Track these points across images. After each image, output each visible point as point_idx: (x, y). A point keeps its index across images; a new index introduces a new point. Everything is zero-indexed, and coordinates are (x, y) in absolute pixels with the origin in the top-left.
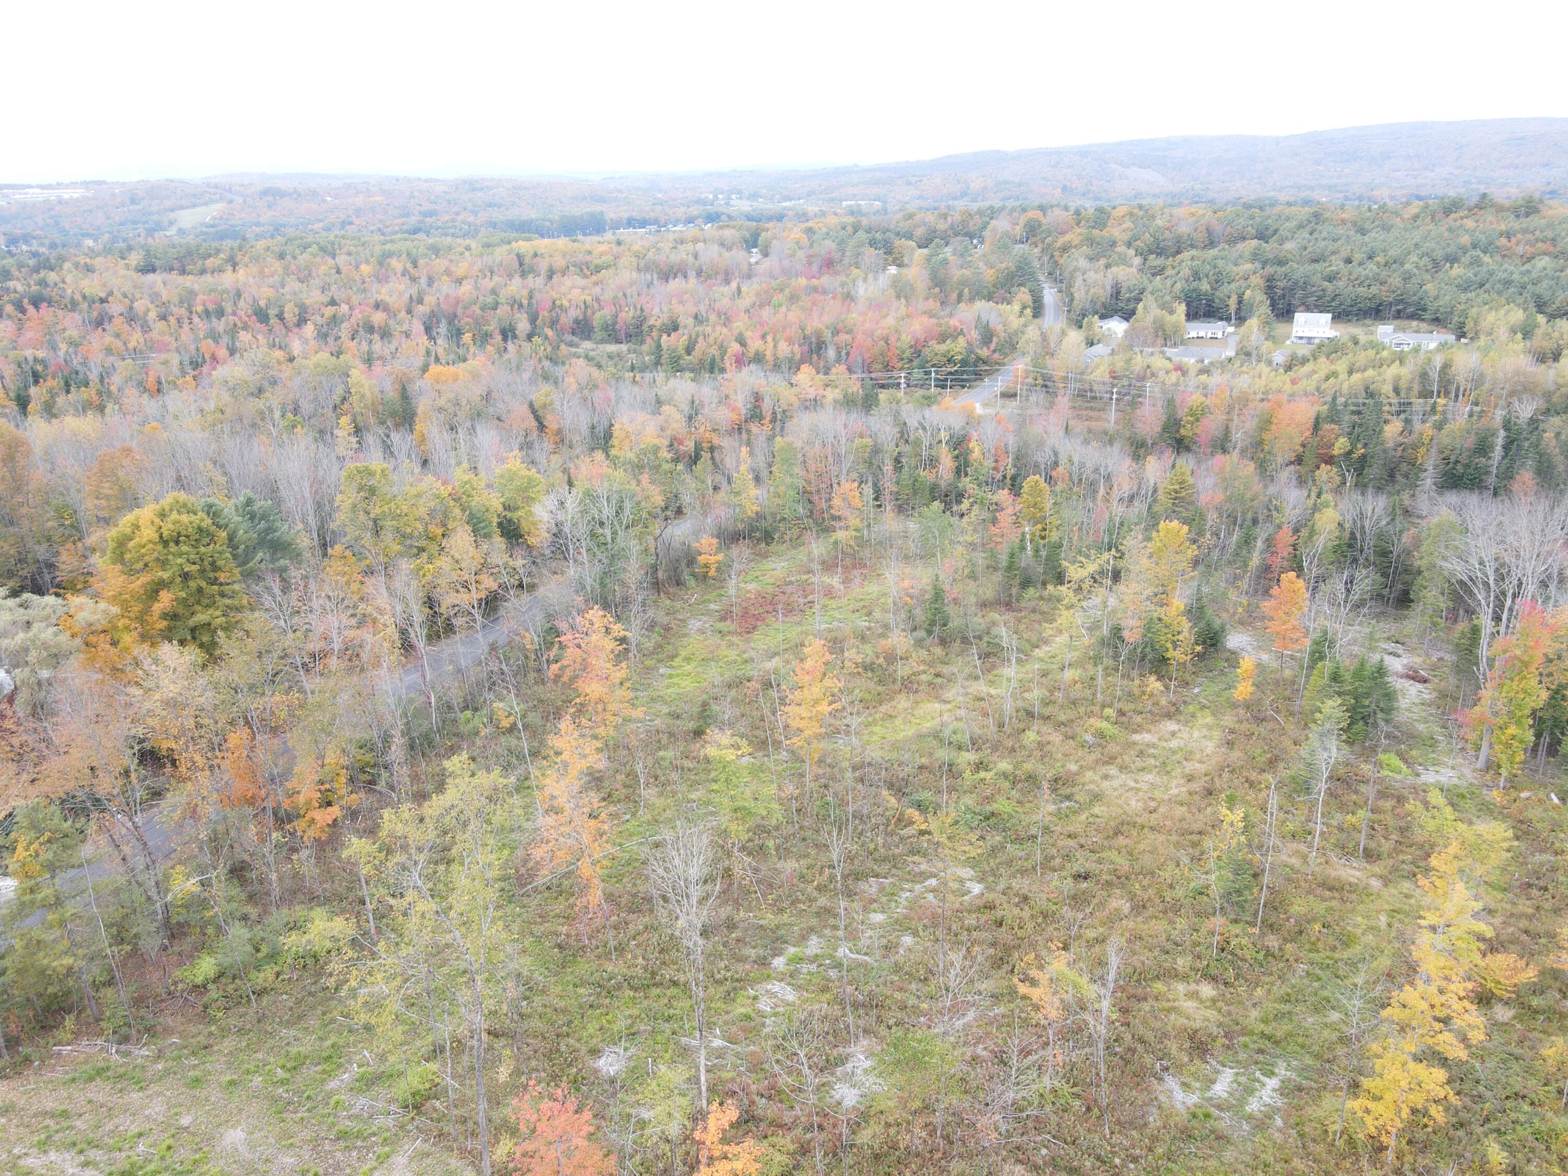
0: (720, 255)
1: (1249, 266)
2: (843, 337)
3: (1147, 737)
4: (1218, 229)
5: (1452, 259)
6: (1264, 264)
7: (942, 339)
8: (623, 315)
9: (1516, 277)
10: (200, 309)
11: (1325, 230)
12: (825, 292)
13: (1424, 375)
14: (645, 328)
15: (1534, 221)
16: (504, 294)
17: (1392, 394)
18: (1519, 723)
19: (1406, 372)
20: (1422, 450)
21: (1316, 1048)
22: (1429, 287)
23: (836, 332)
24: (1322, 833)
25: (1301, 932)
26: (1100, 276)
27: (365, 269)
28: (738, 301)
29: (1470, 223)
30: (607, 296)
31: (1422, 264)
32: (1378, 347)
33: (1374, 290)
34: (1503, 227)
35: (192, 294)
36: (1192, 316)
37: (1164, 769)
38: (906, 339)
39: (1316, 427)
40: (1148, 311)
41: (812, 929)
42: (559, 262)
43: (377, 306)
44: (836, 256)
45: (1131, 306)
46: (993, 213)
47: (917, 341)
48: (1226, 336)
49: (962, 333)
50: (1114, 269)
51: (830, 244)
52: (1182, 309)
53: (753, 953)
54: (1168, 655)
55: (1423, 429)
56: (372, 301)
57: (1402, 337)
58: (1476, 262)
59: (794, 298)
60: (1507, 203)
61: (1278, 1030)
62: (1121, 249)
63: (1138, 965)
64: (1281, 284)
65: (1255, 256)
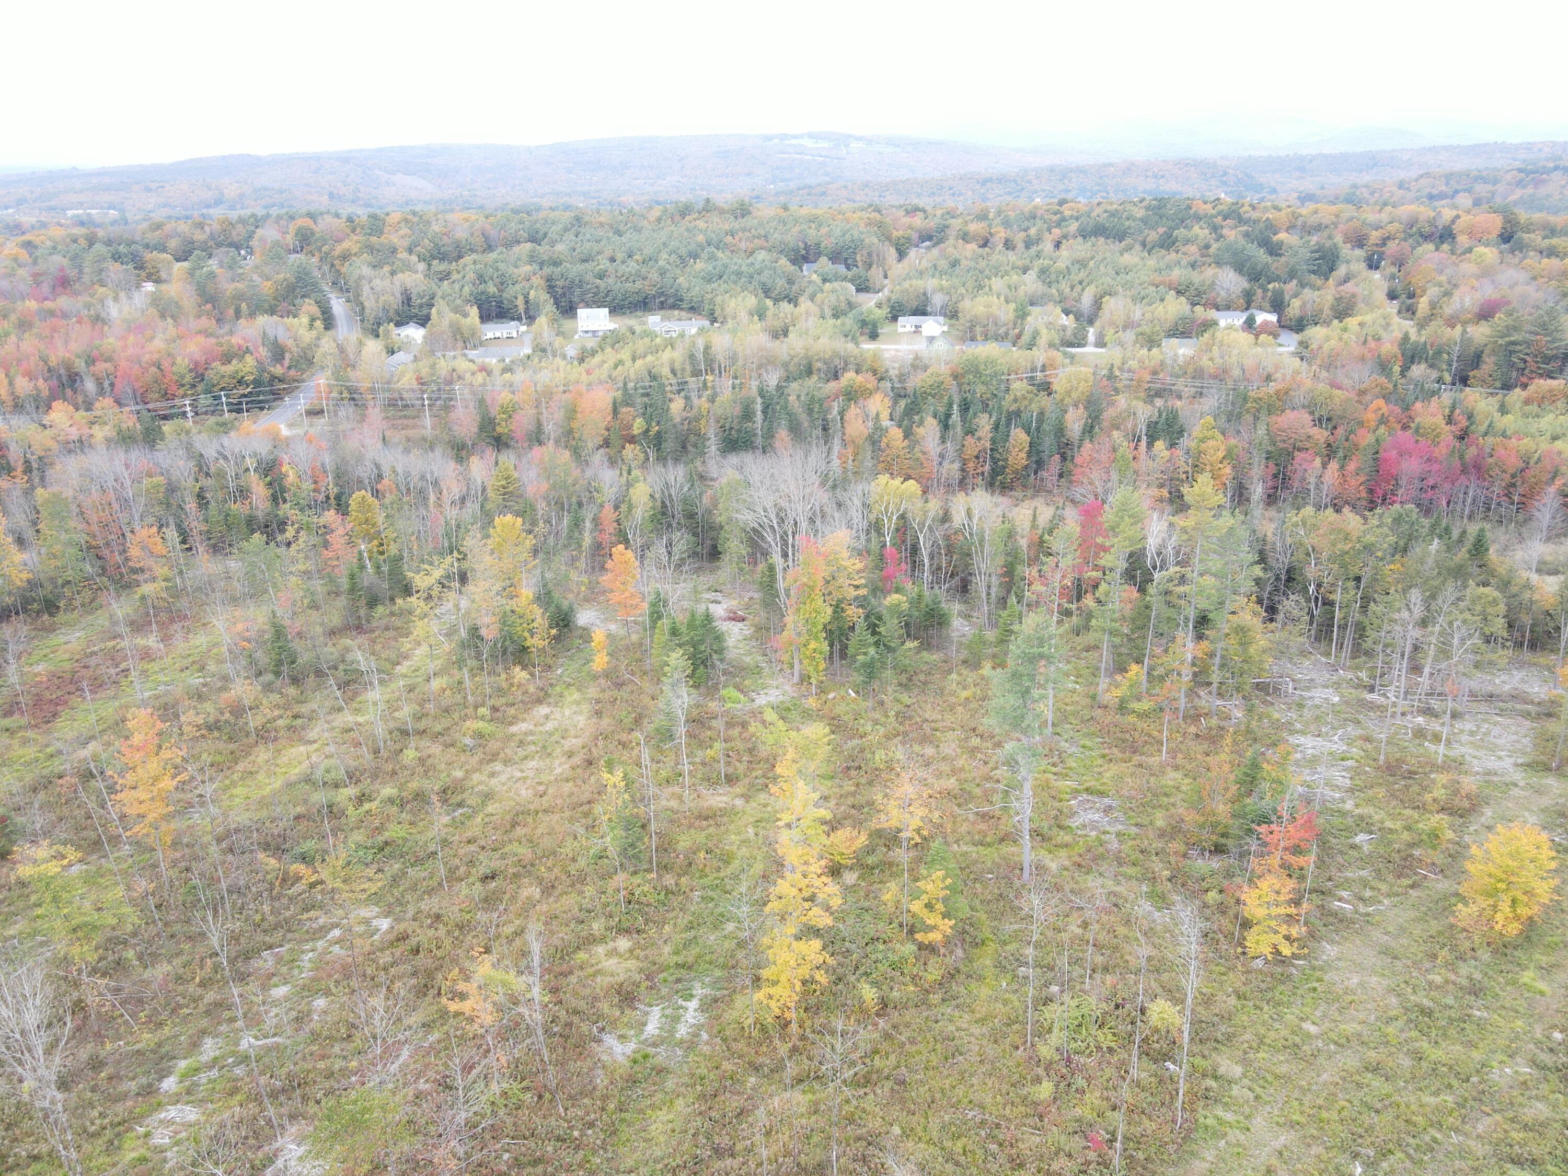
1: (528, 268)
2: (101, 367)
3: (523, 726)
4: (493, 233)
5: (695, 256)
6: (542, 264)
7: (227, 359)
9: (744, 268)
11: (587, 232)
13: (692, 357)
15: (748, 222)
17: (670, 376)
18: (816, 638)
19: (677, 355)
20: (703, 422)
21: (721, 960)
22: (681, 280)
23: (91, 361)
24: (690, 772)
25: (690, 864)
26: (387, 282)
29: (701, 224)
31: (672, 260)
32: (652, 335)
33: (638, 285)
34: (727, 227)
36: (485, 317)
37: (544, 751)
38: (182, 363)
39: (615, 411)
40: (443, 316)
41: (204, 1032)
44: (72, 273)
45: (425, 312)
46: (257, 222)
47: (197, 364)
48: (520, 335)
49: (248, 351)
50: (400, 275)
51: (58, 260)
52: (474, 311)
53: (133, 1086)
54: (528, 644)
55: (702, 403)
57: (668, 325)
58: (712, 258)
59: (24, 325)
60: (726, 207)
61: (689, 956)
62: (403, 255)
63: (559, 943)
64: (560, 283)
65: (532, 258)
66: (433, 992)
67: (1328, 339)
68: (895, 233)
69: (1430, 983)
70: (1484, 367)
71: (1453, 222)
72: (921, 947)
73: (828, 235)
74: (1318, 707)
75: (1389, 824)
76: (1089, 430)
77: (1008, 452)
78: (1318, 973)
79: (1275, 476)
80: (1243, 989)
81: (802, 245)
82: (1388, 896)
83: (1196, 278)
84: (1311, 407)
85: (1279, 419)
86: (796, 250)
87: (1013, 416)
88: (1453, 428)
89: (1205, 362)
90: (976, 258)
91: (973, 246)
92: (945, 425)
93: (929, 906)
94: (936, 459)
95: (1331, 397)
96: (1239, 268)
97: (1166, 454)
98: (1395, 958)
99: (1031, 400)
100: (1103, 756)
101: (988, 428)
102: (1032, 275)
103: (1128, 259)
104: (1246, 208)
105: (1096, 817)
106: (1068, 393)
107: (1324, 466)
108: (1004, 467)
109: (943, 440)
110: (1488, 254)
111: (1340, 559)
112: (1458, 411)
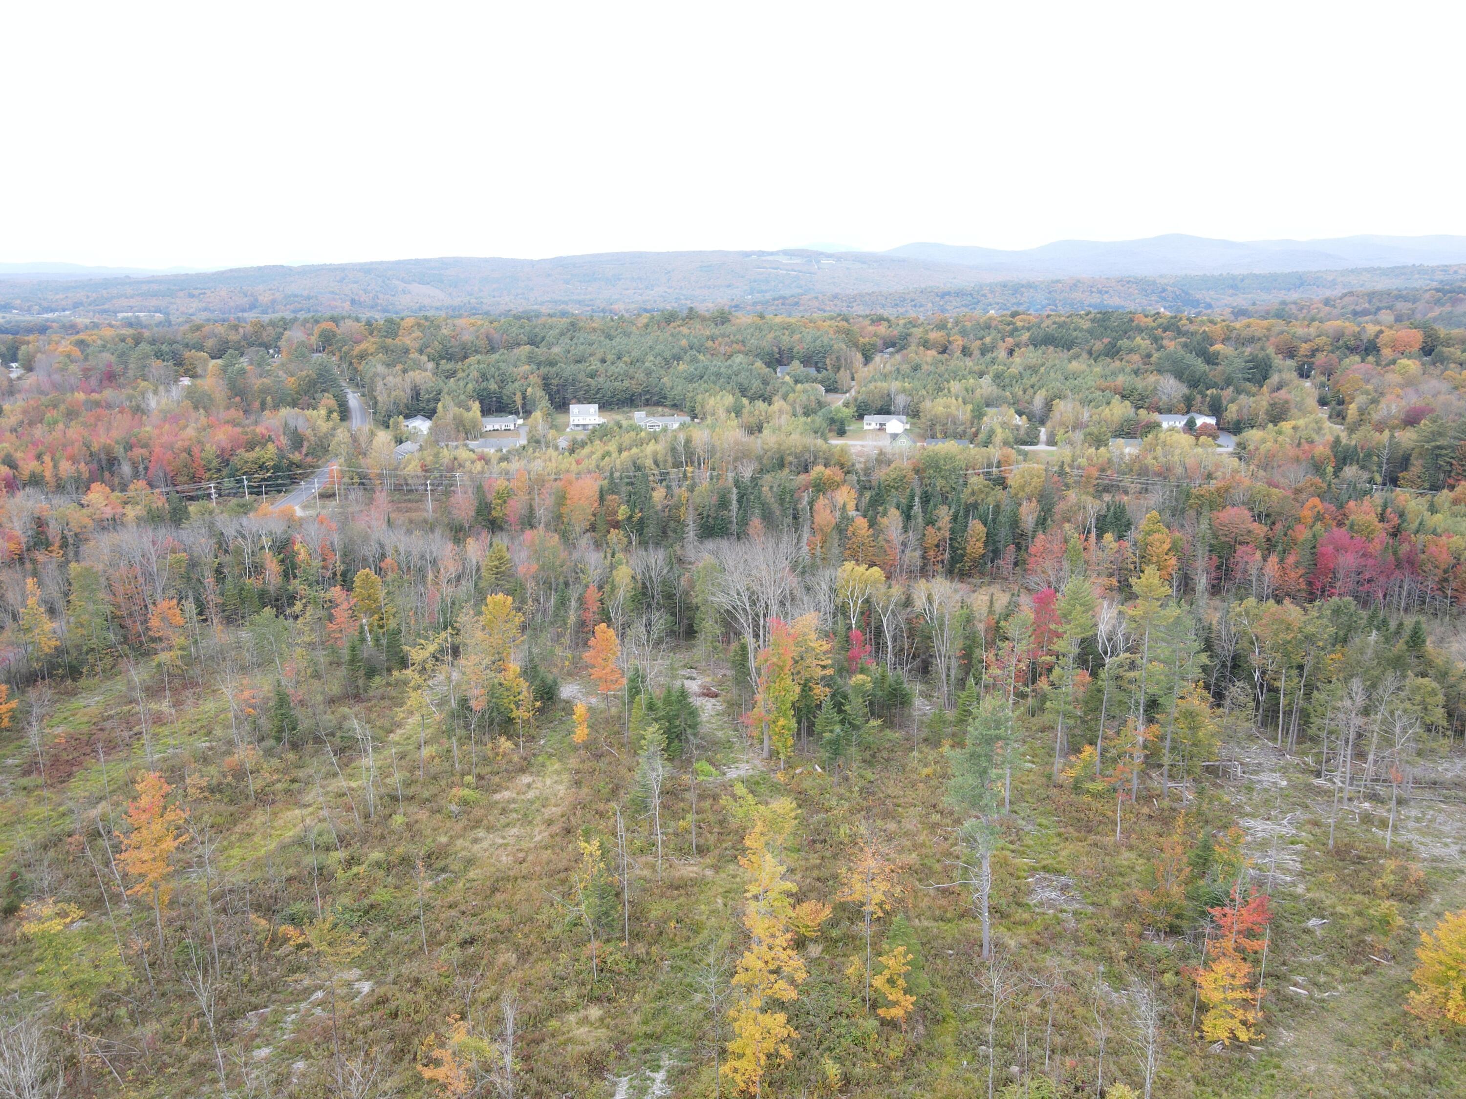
1: (527, 367)
2: (138, 452)
3: (507, 794)
4: (496, 336)
5: (678, 358)
6: (539, 365)
7: (251, 446)
9: (723, 370)
11: (581, 336)
13: (673, 450)
15: (728, 328)
17: (653, 466)
18: (785, 716)
19: (659, 448)
20: (683, 509)
21: (688, 1031)
22: (665, 380)
23: (129, 447)
24: (663, 842)
25: (661, 933)
26: (399, 379)
29: (685, 330)
31: (657, 362)
32: (637, 429)
33: (626, 383)
34: (708, 333)
36: (486, 412)
37: (526, 820)
38: (211, 449)
39: (602, 498)
40: (447, 409)
41: (187, 1092)
44: (118, 369)
45: (432, 406)
46: (286, 324)
47: (223, 451)
48: (517, 428)
49: (270, 439)
50: (411, 373)
51: (106, 357)
52: (476, 406)
54: (513, 715)
55: (681, 492)
57: (652, 420)
58: (694, 360)
59: (71, 414)
60: (707, 315)
61: (657, 1026)
62: (414, 355)
63: (531, 1010)
64: (555, 382)
65: (530, 359)
66: (408, 1057)
67: (1264, 441)
68: (862, 340)
69: (1386, 1071)
70: (1413, 469)
71: (1377, 336)
72: (883, 1022)
73: (801, 341)
74: (1266, 790)
75: (1340, 909)
76: (1042, 523)
77: (966, 541)
78: (1276, 1060)
79: (1218, 568)
80: (1202, 1074)
81: (776, 350)
82: (1342, 981)
83: (1140, 384)
84: (1250, 504)
85: (1221, 515)
86: (771, 354)
87: (971, 509)
88: (1386, 525)
89: (1149, 460)
90: (936, 363)
91: (933, 353)
92: (907, 516)
93: (891, 981)
94: (899, 547)
95: (1269, 495)
96: (1179, 375)
97: (1115, 545)
98: (1351, 1045)
99: (987, 494)
100: (1059, 835)
101: (947, 519)
102: (987, 380)
103: (1075, 365)
104: (1184, 322)
105: (1053, 895)
106: (1022, 488)
107: (1265, 560)
108: (963, 556)
109: (905, 529)
110: (1411, 365)
111: (1284, 648)
112: (1389, 510)
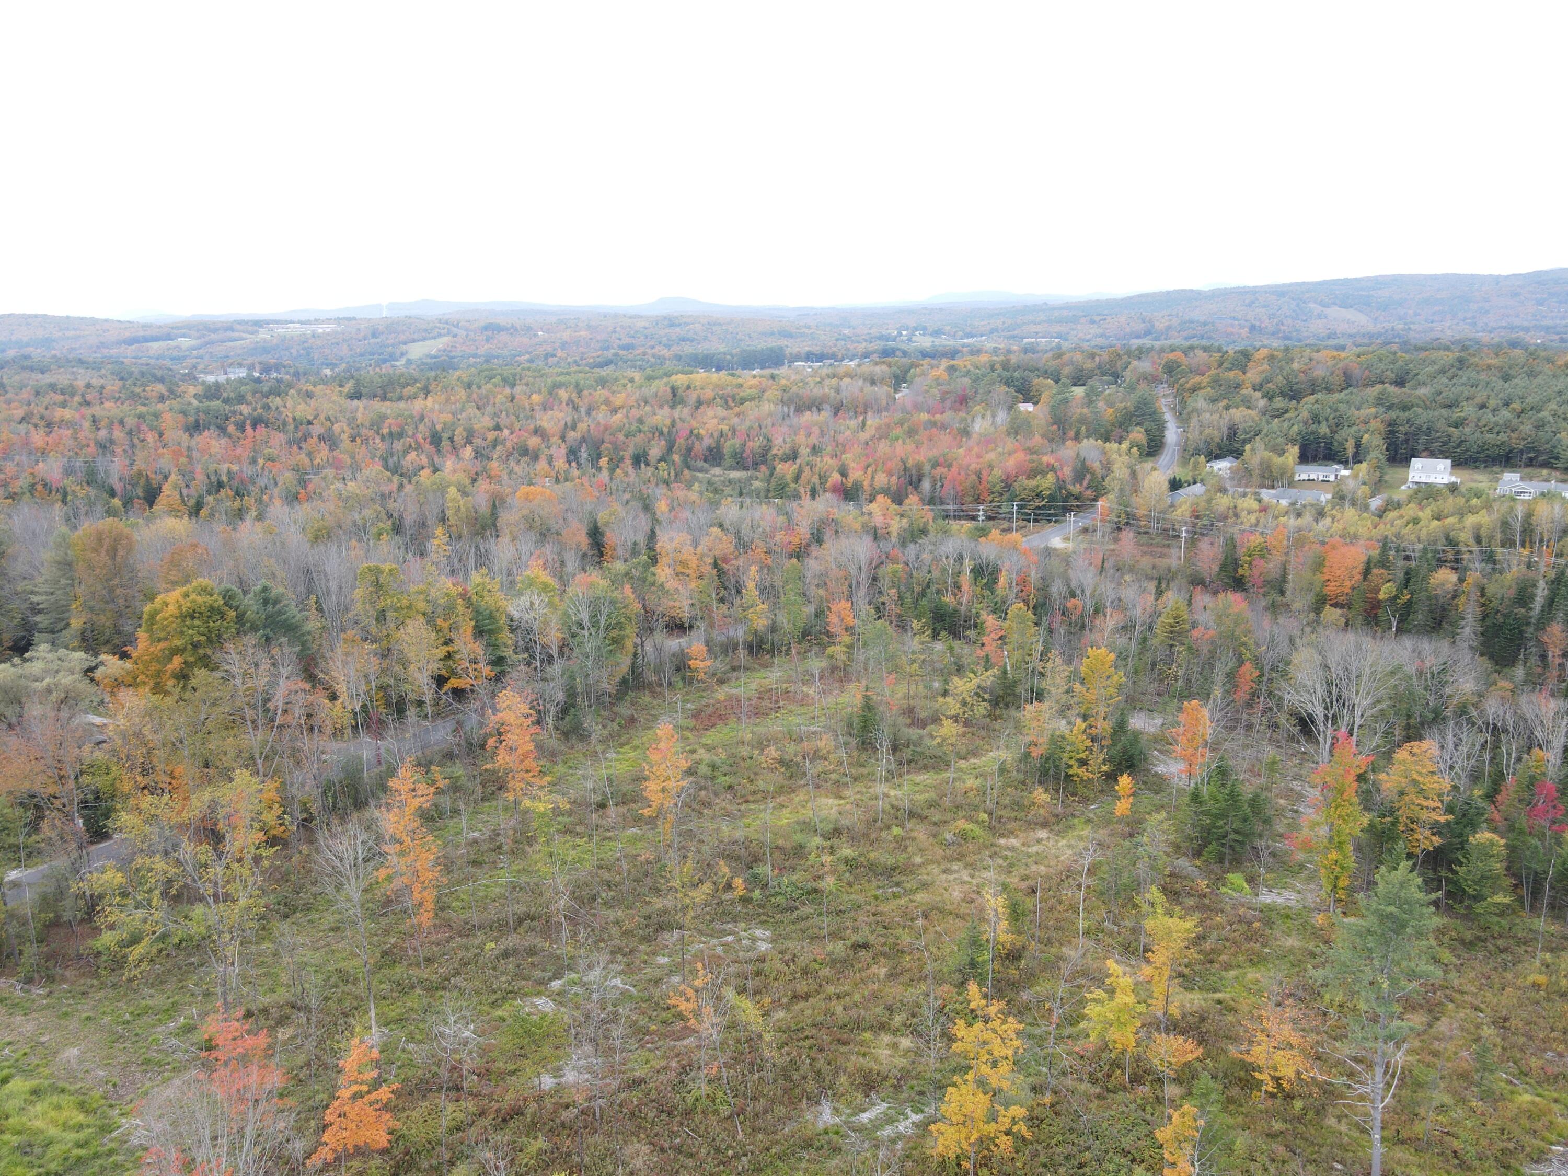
0: (862, 390)
1: (1373, 410)
2: (941, 471)
4: (1357, 372)
6: (1388, 408)
7: (1032, 474)
8: (750, 444)
10: (385, 431)
11: (1465, 375)
12: (943, 427)
13: (1505, 525)
14: (769, 457)
16: (652, 421)
17: (1472, 542)
18: (1340, 849)
20: (1463, 598)
23: (937, 466)
26: (1216, 417)
27: (536, 398)
28: (861, 434)
30: (743, 428)
33: (1503, 437)
35: (383, 417)
36: (1305, 458)
37: (1008, 868)
38: (998, 473)
39: (1366, 573)
40: (1256, 453)
42: (709, 393)
43: (537, 431)
44: (970, 393)
45: (1242, 447)
47: (1008, 476)
48: (1338, 480)
49: (1052, 469)
50: (1233, 411)
51: (967, 382)
52: (1295, 451)
56: (532, 426)
57: (1523, 485)
59: (911, 432)
62: (1247, 391)
64: (1403, 429)
65: (1380, 401)
